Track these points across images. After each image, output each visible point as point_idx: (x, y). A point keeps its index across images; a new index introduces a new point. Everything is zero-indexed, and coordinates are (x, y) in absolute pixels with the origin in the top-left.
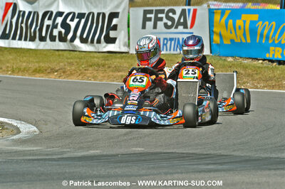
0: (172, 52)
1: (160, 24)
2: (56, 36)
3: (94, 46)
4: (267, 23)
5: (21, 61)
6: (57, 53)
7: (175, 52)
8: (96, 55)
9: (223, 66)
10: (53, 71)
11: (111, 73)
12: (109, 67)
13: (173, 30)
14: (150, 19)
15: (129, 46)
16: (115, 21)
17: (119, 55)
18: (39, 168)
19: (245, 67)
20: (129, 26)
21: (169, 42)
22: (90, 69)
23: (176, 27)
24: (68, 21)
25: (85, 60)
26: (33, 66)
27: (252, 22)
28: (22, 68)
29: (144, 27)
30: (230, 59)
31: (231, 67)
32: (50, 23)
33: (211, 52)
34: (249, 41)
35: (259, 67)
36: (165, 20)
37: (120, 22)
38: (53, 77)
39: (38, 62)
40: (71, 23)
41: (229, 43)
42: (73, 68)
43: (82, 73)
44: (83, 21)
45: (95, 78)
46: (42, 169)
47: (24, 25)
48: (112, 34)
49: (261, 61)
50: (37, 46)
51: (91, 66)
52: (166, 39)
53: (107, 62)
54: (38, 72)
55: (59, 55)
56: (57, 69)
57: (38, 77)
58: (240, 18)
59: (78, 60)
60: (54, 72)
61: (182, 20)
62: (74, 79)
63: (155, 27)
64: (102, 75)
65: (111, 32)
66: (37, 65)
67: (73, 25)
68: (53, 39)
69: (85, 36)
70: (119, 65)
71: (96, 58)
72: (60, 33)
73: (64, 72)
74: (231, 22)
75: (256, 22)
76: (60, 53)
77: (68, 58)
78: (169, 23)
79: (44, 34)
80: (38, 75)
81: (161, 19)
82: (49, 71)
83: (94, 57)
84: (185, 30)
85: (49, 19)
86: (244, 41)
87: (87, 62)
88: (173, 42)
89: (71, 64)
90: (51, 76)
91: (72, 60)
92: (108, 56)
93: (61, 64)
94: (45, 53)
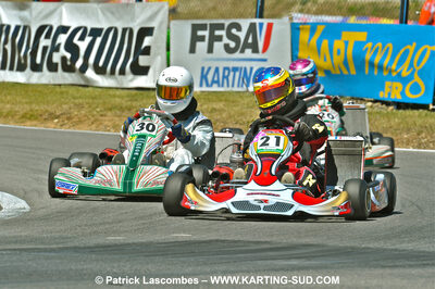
0: (236, 89)
1: (218, 46)
2: (57, 64)
3: (115, 79)
4: (379, 44)
5: (3, 102)
6: (58, 89)
7: (240, 89)
8: (118, 92)
10: (52, 116)
13: (237, 55)
14: (202, 39)
16: (147, 41)
17: (153, 94)
20: (168, 49)
21: (232, 74)
22: (109, 113)
23: (242, 51)
24: (76, 41)
25: (101, 101)
26: (22, 109)
27: (358, 44)
28: (5, 111)
29: (193, 50)
32: (48, 43)
34: (353, 72)
36: (226, 40)
37: (155, 42)
38: (52, 126)
39: (31, 103)
40: (79, 43)
41: (324, 75)
42: (83, 112)
43: (96, 120)
44: (99, 40)
47: (8, 47)
48: (143, 61)
49: (370, 104)
50: (28, 79)
51: (110, 110)
52: (228, 68)
53: (134, 104)
54: (30, 119)
55: (62, 93)
56: (58, 113)
57: (29, 126)
58: (339, 37)
59: (90, 101)
60: (53, 119)
61: (250, 41)
62: (84, 129)
63: (210, 50)
65: (141, 57)
66: (27, 107)
67: (83, 46)
68: (53, 67)
69: (101, 64)
71: (119, 97)
72: (64, 59)
73: (69, 119)
74: (325, 43)
75: (365, 43)
76: (63, 89)
77: (74, 98)
78: (232, 45)
79: (38, 60)
80: (29, 123)
81: (220, 38)
82: (46, 116)
83: (114, 96)
84: (255, 56)
86: (345, 72)
87: (104, 103)
88: (237, 74)
89: (80, 106)
90: (49, 124)
91: (81, 101)
92: (136, 95)
93: (64, 106)
94: (39, 89)
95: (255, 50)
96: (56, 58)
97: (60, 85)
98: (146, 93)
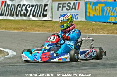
3: (38, 18)
4: (108, 7)
5: (8, 25)
9: (91, 25)
10: (22, 28)
11: (45, 29)
12: (44, 27)
13: (70, 11)
14: (60, 7)
15: (52, 18)
17: (48, 22)
18: (17, 69)
19: (100, 26)
20: (52, 10)
22: (37, 27)
24: (27, 8)
26: (14, 26)
28: (9, 27)
29: (58, 10)
30: (94, 22)
31: (94, 25)
32: (20, 9)
33: (86, 20)
34: (101, 15)
35: (106, 26)
36: (67, 7)
37: (48, 8)
38: (22, 31)
39: (15, 25)
42: (30, 27)
43: (33, 29)
45: (39, 31)
46: (18, 70)
47: (9, 10)
48: (45, 13)
49: (106, 23)
50: (15, 19)
51: (37, 26)
53: (43, 24)
55: (24, 22)
56: (23, 28)
57: (15, 31)
58: (97, 5)
59: (32, 24)
61: (74, 7)
62: (30, 32)
63: (62, 10)
64: (42, 30)
66: (15, 26)
70: (48, 25)
71: (39, 23)
72: (24, 13)
73: (26, 29)
75: (104, 7)
76: (25, 21)
77: (27, 23)
78: (68, 8)
80: (15, 30)
82: (20, 28)
83: (38, 23)
84: (75, 11)
85: (20, 7)
89: (29, 25)
90: (21, 31)
91: (29, 24)
92: (44, 22)
93: (25, 26)
94: (18, 21)
95: (75, 10)
96: (22, 13)
97: (23, 20)
98: (46, 21)
